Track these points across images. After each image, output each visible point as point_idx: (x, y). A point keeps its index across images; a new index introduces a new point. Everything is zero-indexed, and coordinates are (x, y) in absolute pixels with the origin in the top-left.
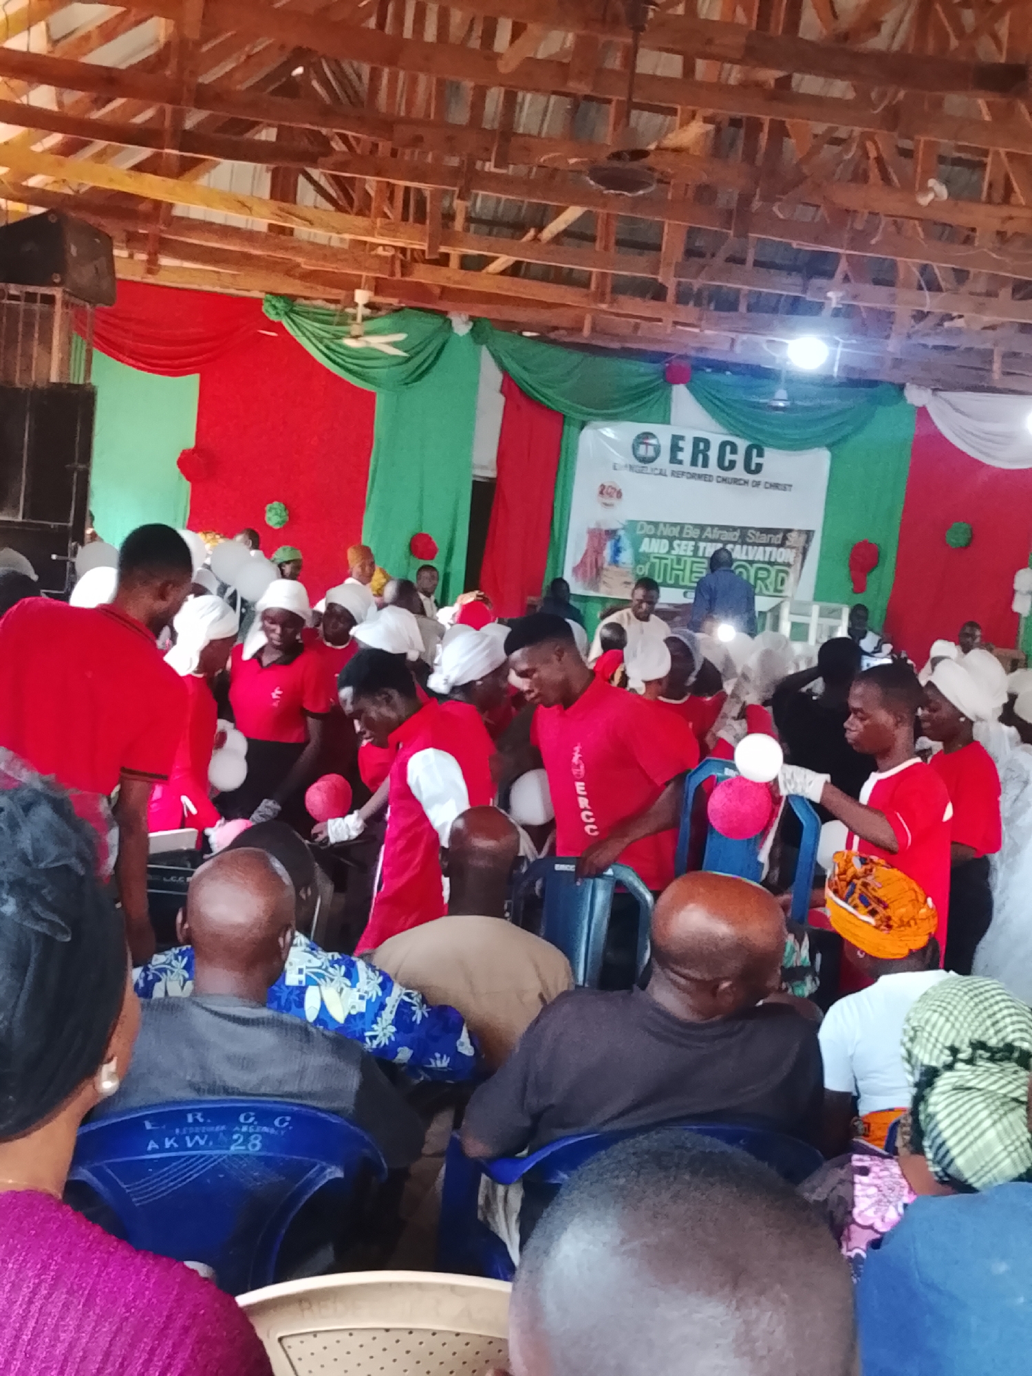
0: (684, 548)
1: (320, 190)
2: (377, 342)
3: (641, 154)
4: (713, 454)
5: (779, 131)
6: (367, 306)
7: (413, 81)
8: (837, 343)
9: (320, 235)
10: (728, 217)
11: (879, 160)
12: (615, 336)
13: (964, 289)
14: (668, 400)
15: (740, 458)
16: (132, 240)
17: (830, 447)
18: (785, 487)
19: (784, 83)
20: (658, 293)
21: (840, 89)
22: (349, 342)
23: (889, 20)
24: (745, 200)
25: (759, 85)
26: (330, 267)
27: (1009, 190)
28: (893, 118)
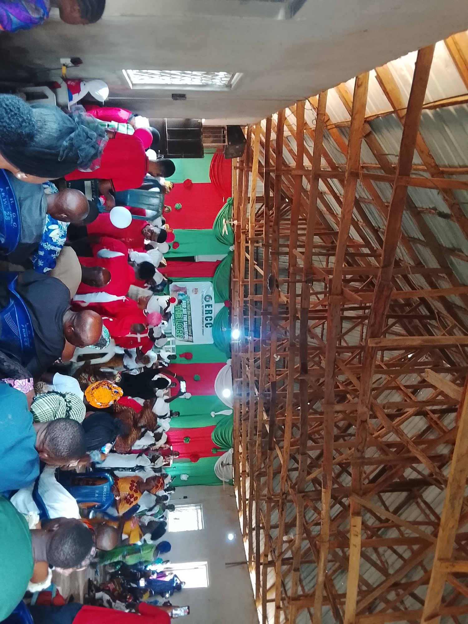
0: (185, 311)
1: (260, 209)
2: (225, 227)
3: (278, 287)
4: (209, 315)
5: (286, 319)
6: (233, 224)
7: (287, 229)
8: (239, 341)
9: (249, 210)
10: (265, 310)
11: (283, 343)
12: (234, 287)
13: (256, 369)
14: (221, 302)
15: (209, 322)
16: (242, 162)
17: (214, 343)
18: (203, 334)
19: (298, 318)
20: (246, 296)
21: (298, 332)
22: (224, 220)
23: (314, 341)
24: (270, 313)
25: (296, 313)
26: (242, 214)
27: (279, 375)
28: (292, 345)
